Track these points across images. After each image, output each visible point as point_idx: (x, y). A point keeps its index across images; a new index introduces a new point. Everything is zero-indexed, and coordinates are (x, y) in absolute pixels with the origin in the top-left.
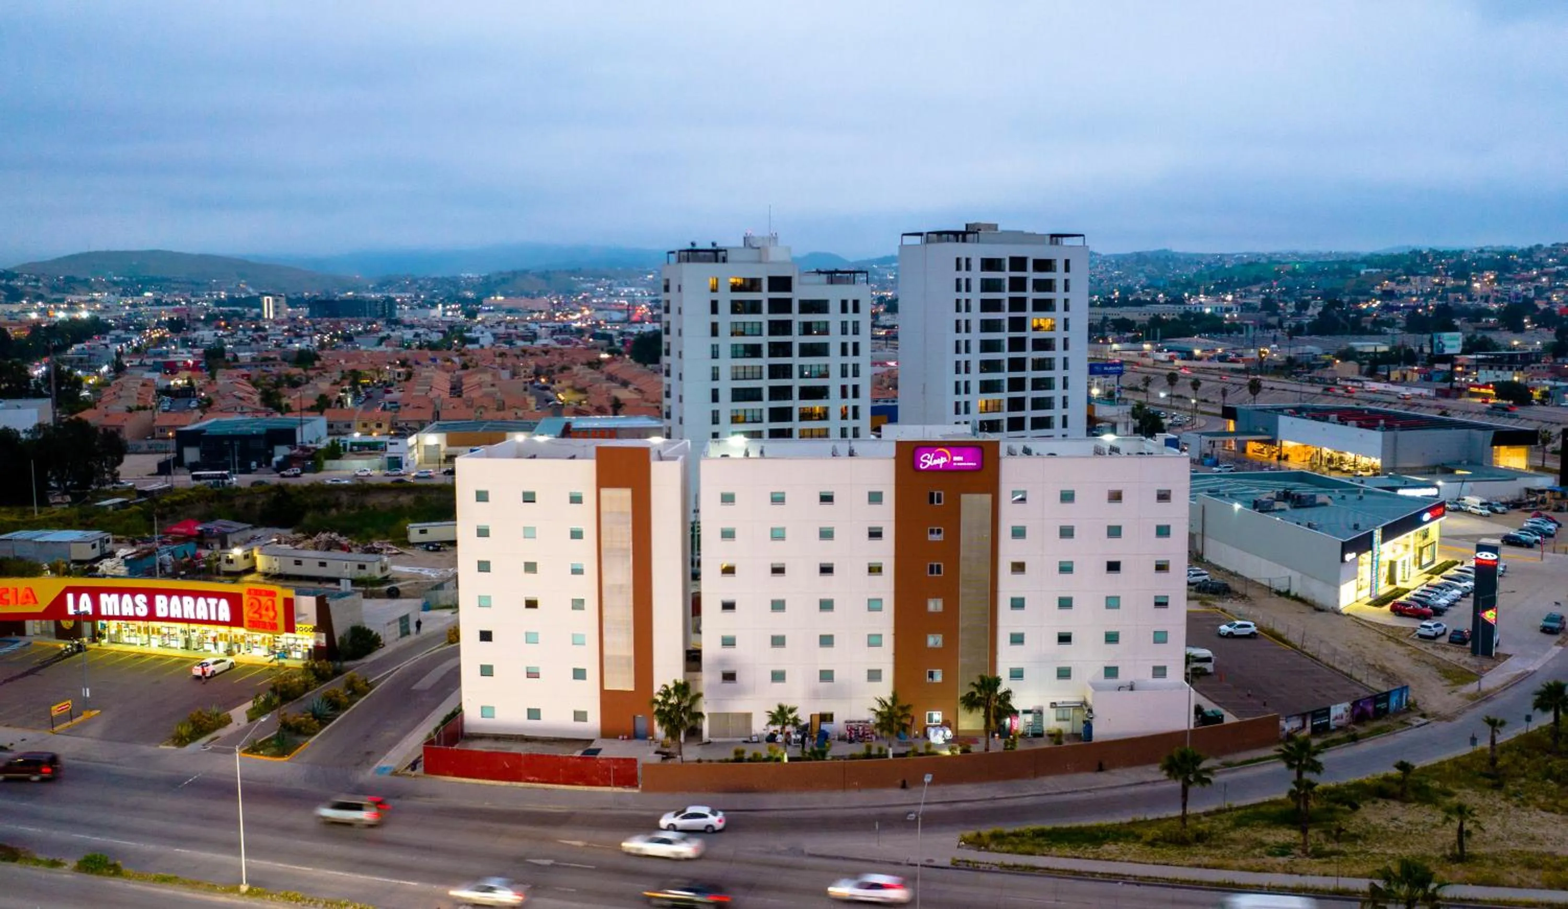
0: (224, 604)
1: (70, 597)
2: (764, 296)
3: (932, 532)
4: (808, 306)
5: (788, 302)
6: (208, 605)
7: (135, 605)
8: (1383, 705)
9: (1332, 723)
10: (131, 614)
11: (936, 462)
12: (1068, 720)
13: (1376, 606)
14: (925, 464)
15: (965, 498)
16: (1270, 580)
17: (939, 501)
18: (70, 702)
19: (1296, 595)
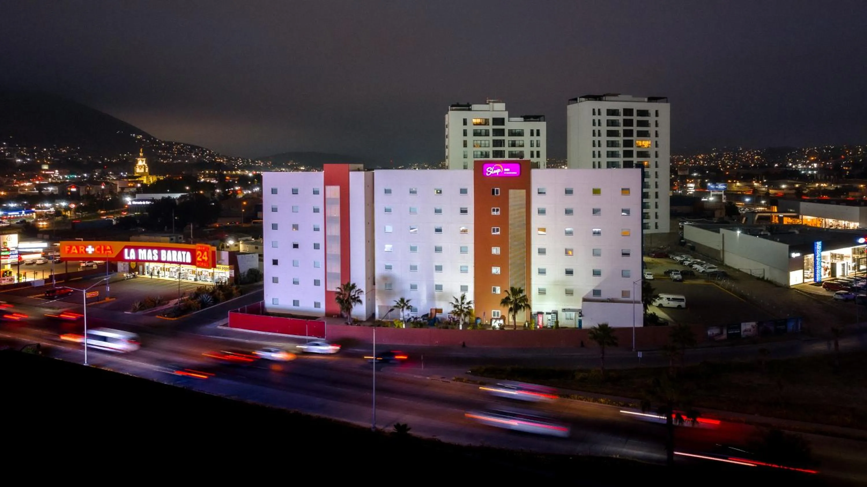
0: (189, 254)
1: (126, 251)
2: (490, 127)
3: (494, 210)
4: (512, 133)
5: (503, 130)
6: (182, 255)
7: (153, 255)
8: (782, 327)
9: (742, 333)
10: (151, 259)
11: (495, 172)
12: (572, 319)
13: (816, 285)
14: (489, 173)
15: (511, 191)
16: (751, 270)
17: (497, 193)
18: (98, 292)
19: (767, 279)
